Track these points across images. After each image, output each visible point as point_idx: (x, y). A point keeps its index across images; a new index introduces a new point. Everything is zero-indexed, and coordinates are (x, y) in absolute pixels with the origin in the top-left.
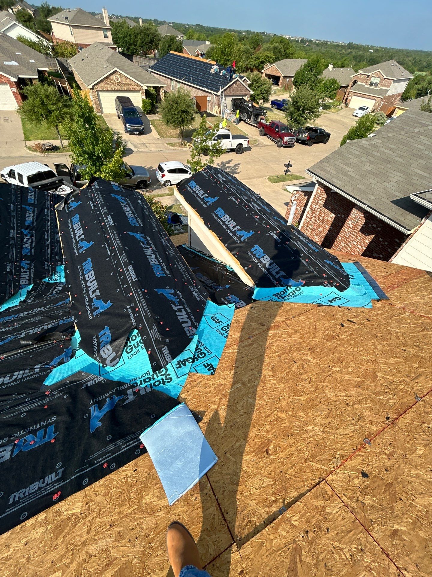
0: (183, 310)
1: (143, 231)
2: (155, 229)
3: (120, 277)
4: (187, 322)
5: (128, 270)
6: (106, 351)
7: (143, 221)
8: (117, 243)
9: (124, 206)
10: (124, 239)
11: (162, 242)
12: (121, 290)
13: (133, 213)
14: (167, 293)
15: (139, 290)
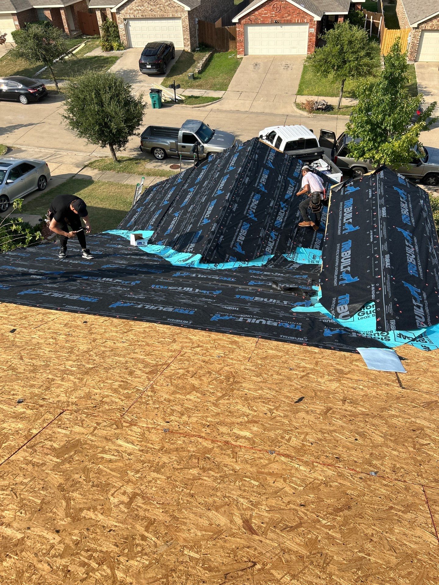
0: (422, 308)
1: (413, 231)
2: (426, 233)
3: (374, 261)
4: (421, 318)
5: (384, 257)
6: (342, 308)
7: (417, 222)
8: (383, 233)
9: (403, 202)
10: (391, 232)
11: (428, 248)
12: (371, 272)
13: (409, 212)
14: (414, 290)
15: (388, 276)
